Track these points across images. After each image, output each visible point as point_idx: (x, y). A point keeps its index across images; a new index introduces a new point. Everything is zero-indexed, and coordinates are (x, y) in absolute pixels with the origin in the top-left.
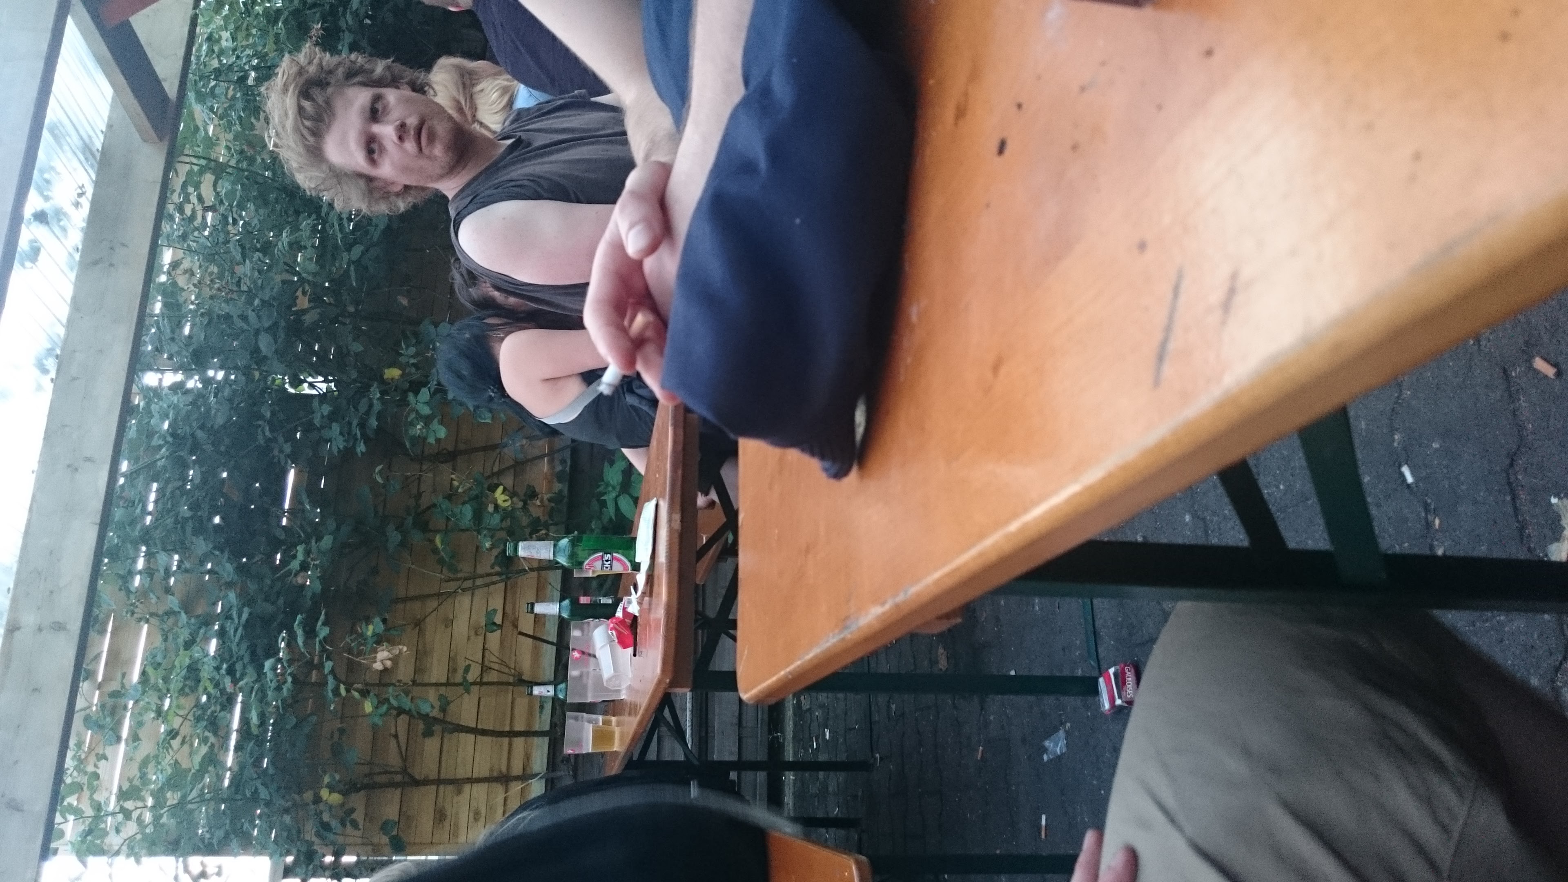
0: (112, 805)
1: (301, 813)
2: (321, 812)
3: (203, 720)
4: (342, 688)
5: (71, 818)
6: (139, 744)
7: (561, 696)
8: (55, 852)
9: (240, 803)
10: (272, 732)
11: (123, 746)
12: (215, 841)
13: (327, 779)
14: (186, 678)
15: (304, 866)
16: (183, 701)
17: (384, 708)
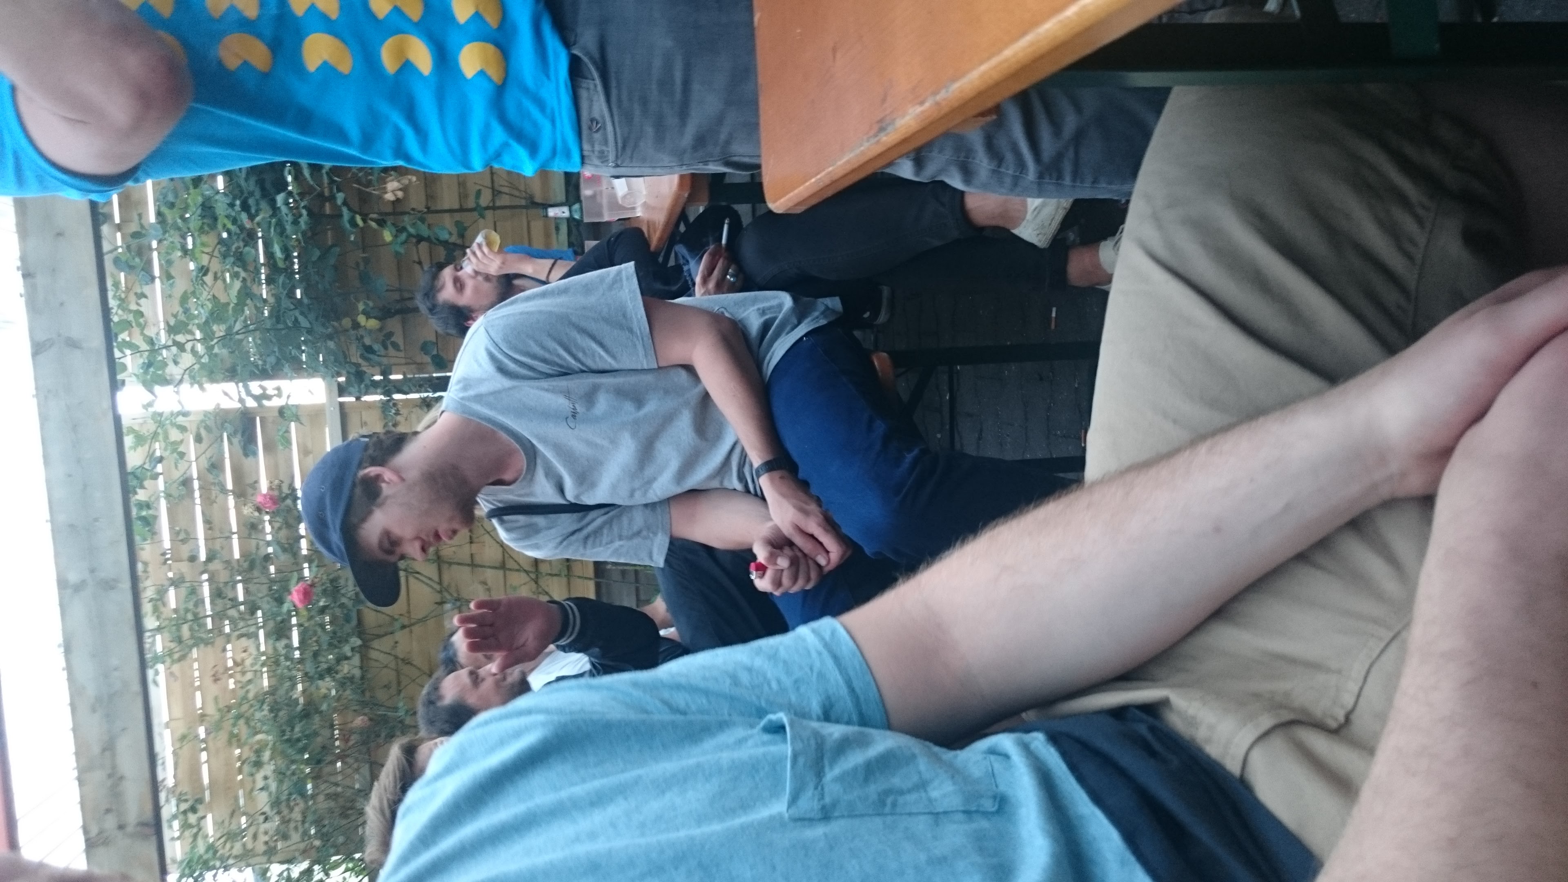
0: (163, 338)
1: (343, 339)
2: (362, 337)
3: (230, 256)
4: (359, 220)
5: (128, 352)
6: (173, 282)
7: (577, 216)
8: (123, 382)
9: (283, 332)
10: (299, 263)
11: (157, 281)
12: (268, 367)
13: (361, 307)
14: (203, 217)
15: (356, 386)
16: (204, 238)
17: (404, 236)
